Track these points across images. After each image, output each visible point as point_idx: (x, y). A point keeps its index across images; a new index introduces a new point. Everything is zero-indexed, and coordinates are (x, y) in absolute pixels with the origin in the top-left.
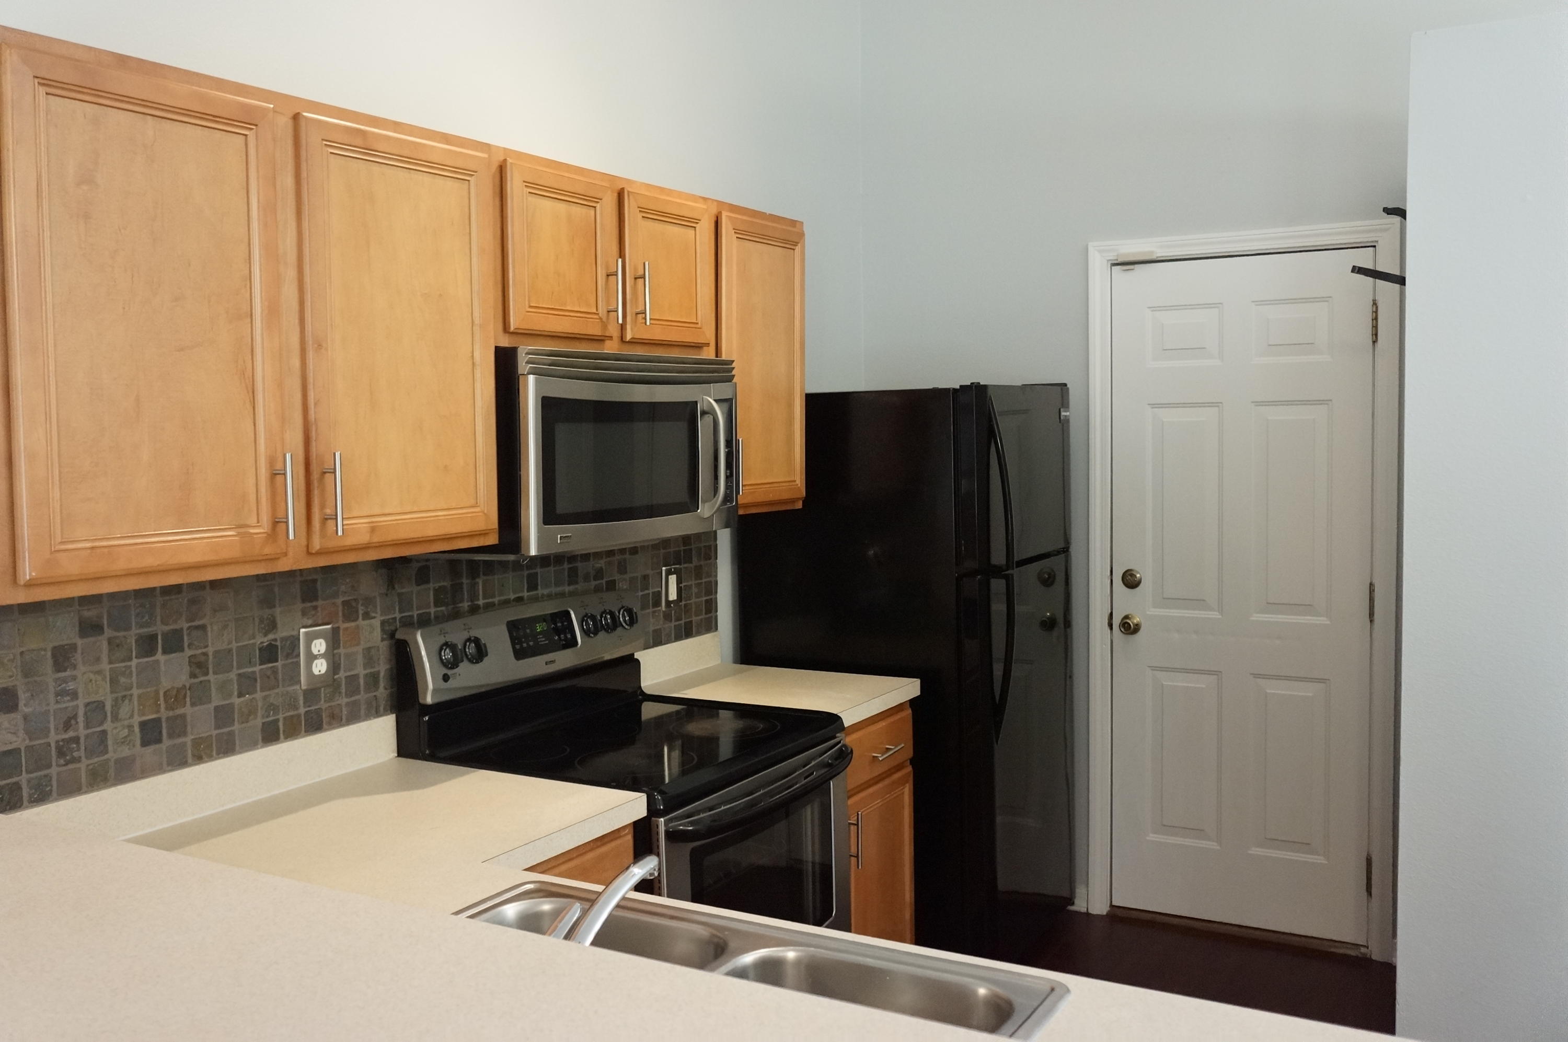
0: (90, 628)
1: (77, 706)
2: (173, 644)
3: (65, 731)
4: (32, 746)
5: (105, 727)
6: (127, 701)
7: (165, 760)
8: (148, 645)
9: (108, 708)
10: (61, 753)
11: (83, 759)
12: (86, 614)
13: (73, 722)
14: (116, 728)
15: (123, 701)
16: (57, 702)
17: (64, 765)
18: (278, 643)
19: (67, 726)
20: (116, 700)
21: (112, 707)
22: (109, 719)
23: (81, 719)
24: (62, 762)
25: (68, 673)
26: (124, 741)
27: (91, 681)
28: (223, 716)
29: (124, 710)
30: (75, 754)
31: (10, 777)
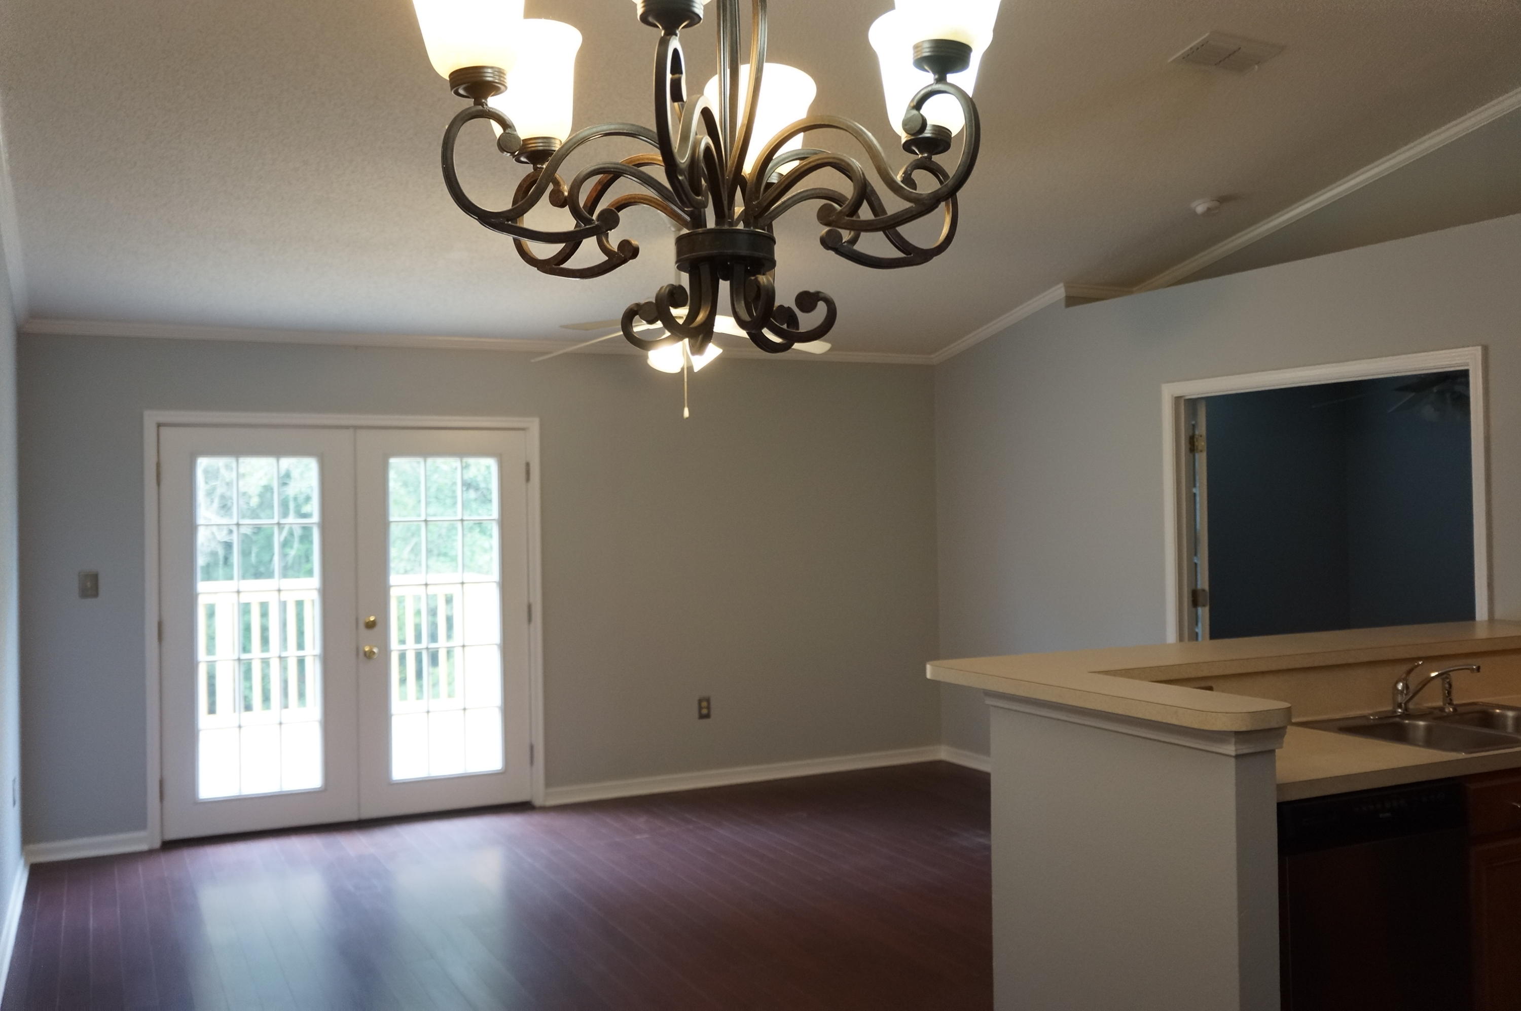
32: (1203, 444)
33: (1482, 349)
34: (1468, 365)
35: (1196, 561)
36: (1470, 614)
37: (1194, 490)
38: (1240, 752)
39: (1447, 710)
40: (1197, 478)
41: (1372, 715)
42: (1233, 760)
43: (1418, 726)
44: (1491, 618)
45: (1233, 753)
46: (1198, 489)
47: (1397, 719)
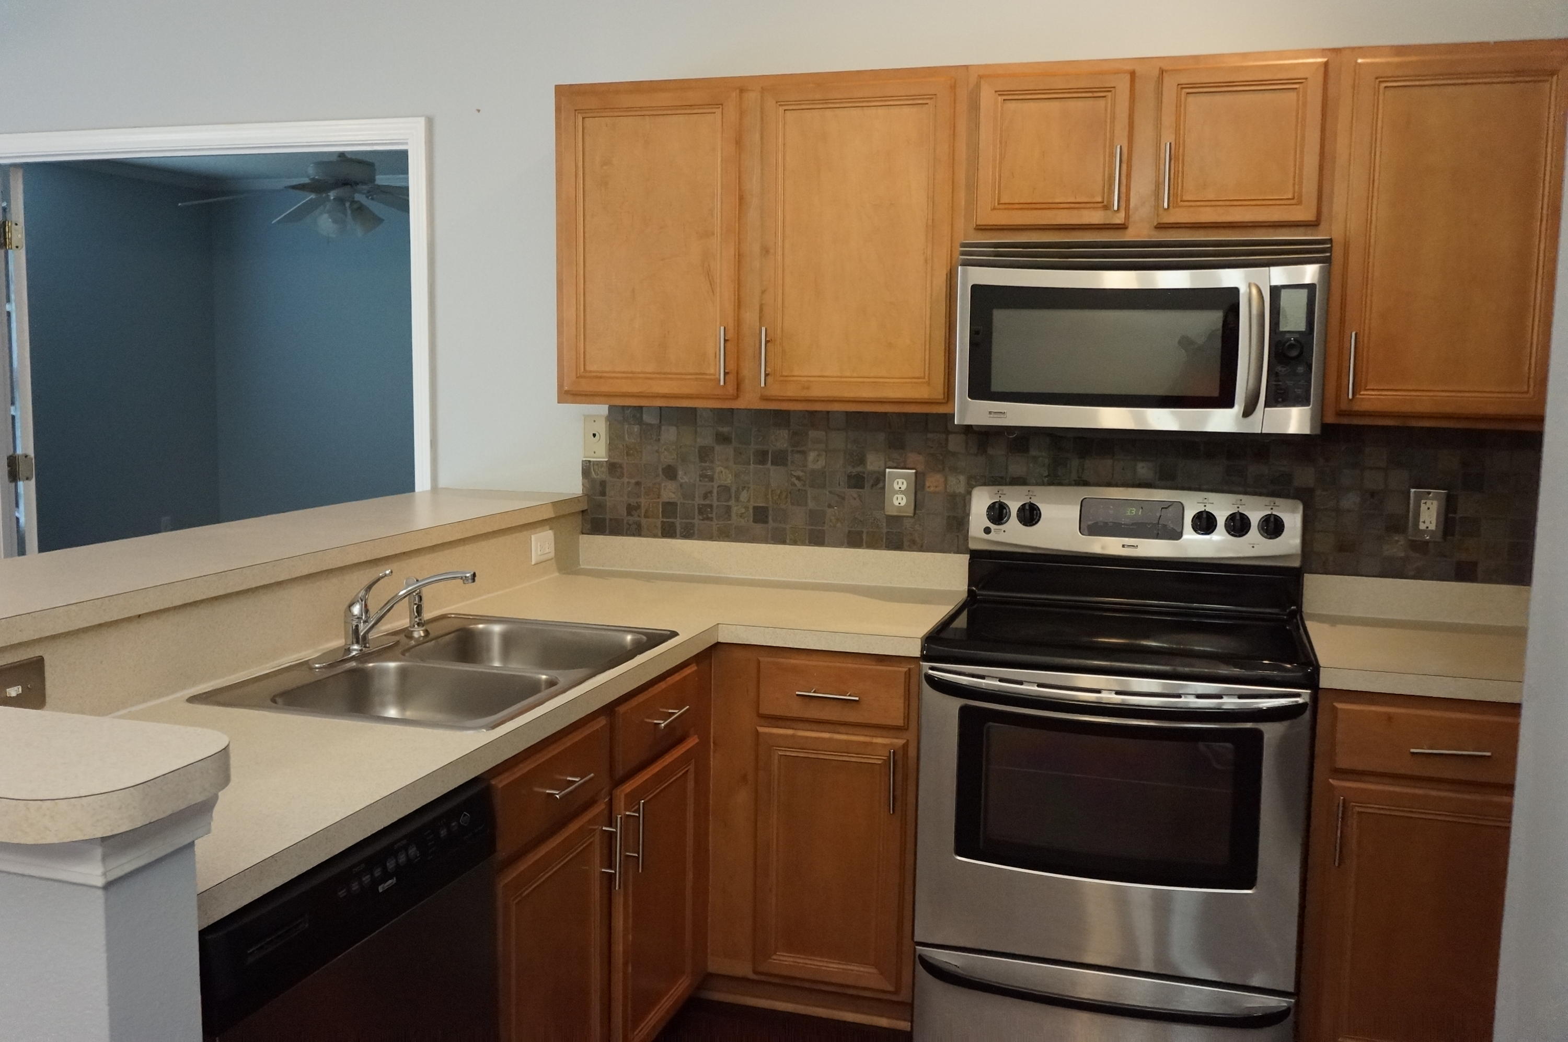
0: (723, 439)
1: (713, 487)
2: (780, 459)
3: (704, 500)
4: (684, 504)
5: (730, 503)
6: (745, 491)
7: (770, 536)
8: (762, 456)
9: (733, 490)
10: (700, 512)
11: (714, 519)
12: (720, 429)
13: (709, 495)
14: (737, 506)
15: (743, 490)
16: (700, 481)
17: (702, 520)
18: (865, 476)
19: (705, 496)
20: (738, 489)
21: (736, 491)
22: (733, 498)
23: (715, 494)
24: (701, 517)
25: (707, 464)
26: (741, 516)
27: (722, 472)
28: (816, 517)
29: (744, 496)
30: (710, 515)
31: (670, 518)
32: (20, 236)
33: (425, 120)
34: (407, 143)
35: (13, 413)
36: (409, 486)
37: (8, 307)
38: (113, 876)
39: (416, 635)
40: (12, 287)
41: (317, 660)
42: (100, 893)
43: (384, 672)
44: (435, 488)
45: (100, 882)
46: (13, 304)
47: (353, 664)
